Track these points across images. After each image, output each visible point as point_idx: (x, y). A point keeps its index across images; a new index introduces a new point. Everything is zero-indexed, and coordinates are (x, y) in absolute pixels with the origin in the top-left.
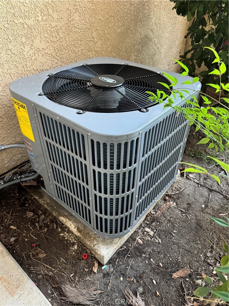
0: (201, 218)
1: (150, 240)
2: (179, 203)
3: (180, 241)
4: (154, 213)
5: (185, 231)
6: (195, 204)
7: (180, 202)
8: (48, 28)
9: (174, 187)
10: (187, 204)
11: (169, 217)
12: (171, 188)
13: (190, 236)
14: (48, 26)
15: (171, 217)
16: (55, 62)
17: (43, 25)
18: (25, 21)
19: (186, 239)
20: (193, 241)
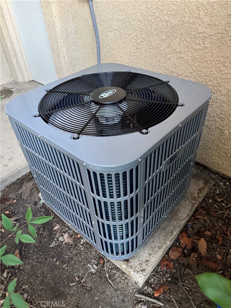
0: (68, 302)
1: (55, 237)
2: (94, 276)
3: (47, 266)
4: (82, 243)
5: (57, 274)
6: (89, 298)
7: (95, 278)
8: (193, 33)
9: (115, 272)
10: (91, 287)
11: (76, 259)
12: (115, 267)
13: (49, 280)
14: (193, 29)
15: (75, 261)
16: (190, 71)
17: (188, 27)
18: (170, 19)
19: (48, 274)
20: (43, 281)
